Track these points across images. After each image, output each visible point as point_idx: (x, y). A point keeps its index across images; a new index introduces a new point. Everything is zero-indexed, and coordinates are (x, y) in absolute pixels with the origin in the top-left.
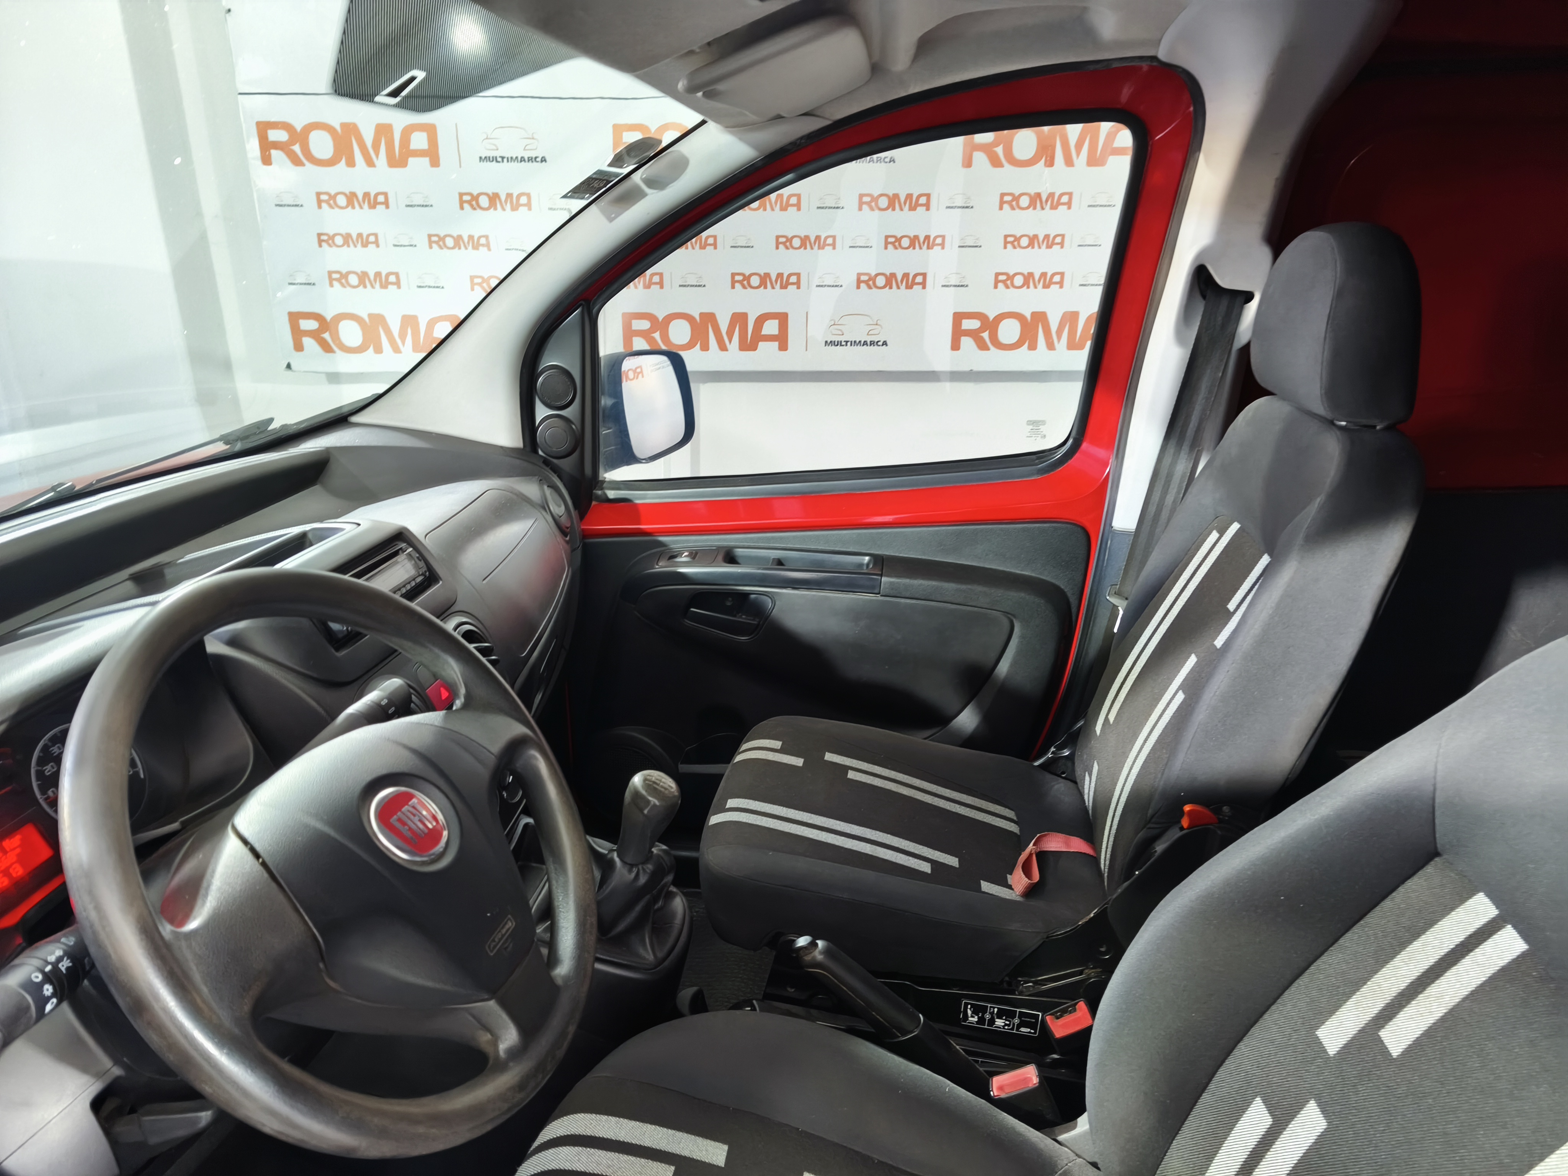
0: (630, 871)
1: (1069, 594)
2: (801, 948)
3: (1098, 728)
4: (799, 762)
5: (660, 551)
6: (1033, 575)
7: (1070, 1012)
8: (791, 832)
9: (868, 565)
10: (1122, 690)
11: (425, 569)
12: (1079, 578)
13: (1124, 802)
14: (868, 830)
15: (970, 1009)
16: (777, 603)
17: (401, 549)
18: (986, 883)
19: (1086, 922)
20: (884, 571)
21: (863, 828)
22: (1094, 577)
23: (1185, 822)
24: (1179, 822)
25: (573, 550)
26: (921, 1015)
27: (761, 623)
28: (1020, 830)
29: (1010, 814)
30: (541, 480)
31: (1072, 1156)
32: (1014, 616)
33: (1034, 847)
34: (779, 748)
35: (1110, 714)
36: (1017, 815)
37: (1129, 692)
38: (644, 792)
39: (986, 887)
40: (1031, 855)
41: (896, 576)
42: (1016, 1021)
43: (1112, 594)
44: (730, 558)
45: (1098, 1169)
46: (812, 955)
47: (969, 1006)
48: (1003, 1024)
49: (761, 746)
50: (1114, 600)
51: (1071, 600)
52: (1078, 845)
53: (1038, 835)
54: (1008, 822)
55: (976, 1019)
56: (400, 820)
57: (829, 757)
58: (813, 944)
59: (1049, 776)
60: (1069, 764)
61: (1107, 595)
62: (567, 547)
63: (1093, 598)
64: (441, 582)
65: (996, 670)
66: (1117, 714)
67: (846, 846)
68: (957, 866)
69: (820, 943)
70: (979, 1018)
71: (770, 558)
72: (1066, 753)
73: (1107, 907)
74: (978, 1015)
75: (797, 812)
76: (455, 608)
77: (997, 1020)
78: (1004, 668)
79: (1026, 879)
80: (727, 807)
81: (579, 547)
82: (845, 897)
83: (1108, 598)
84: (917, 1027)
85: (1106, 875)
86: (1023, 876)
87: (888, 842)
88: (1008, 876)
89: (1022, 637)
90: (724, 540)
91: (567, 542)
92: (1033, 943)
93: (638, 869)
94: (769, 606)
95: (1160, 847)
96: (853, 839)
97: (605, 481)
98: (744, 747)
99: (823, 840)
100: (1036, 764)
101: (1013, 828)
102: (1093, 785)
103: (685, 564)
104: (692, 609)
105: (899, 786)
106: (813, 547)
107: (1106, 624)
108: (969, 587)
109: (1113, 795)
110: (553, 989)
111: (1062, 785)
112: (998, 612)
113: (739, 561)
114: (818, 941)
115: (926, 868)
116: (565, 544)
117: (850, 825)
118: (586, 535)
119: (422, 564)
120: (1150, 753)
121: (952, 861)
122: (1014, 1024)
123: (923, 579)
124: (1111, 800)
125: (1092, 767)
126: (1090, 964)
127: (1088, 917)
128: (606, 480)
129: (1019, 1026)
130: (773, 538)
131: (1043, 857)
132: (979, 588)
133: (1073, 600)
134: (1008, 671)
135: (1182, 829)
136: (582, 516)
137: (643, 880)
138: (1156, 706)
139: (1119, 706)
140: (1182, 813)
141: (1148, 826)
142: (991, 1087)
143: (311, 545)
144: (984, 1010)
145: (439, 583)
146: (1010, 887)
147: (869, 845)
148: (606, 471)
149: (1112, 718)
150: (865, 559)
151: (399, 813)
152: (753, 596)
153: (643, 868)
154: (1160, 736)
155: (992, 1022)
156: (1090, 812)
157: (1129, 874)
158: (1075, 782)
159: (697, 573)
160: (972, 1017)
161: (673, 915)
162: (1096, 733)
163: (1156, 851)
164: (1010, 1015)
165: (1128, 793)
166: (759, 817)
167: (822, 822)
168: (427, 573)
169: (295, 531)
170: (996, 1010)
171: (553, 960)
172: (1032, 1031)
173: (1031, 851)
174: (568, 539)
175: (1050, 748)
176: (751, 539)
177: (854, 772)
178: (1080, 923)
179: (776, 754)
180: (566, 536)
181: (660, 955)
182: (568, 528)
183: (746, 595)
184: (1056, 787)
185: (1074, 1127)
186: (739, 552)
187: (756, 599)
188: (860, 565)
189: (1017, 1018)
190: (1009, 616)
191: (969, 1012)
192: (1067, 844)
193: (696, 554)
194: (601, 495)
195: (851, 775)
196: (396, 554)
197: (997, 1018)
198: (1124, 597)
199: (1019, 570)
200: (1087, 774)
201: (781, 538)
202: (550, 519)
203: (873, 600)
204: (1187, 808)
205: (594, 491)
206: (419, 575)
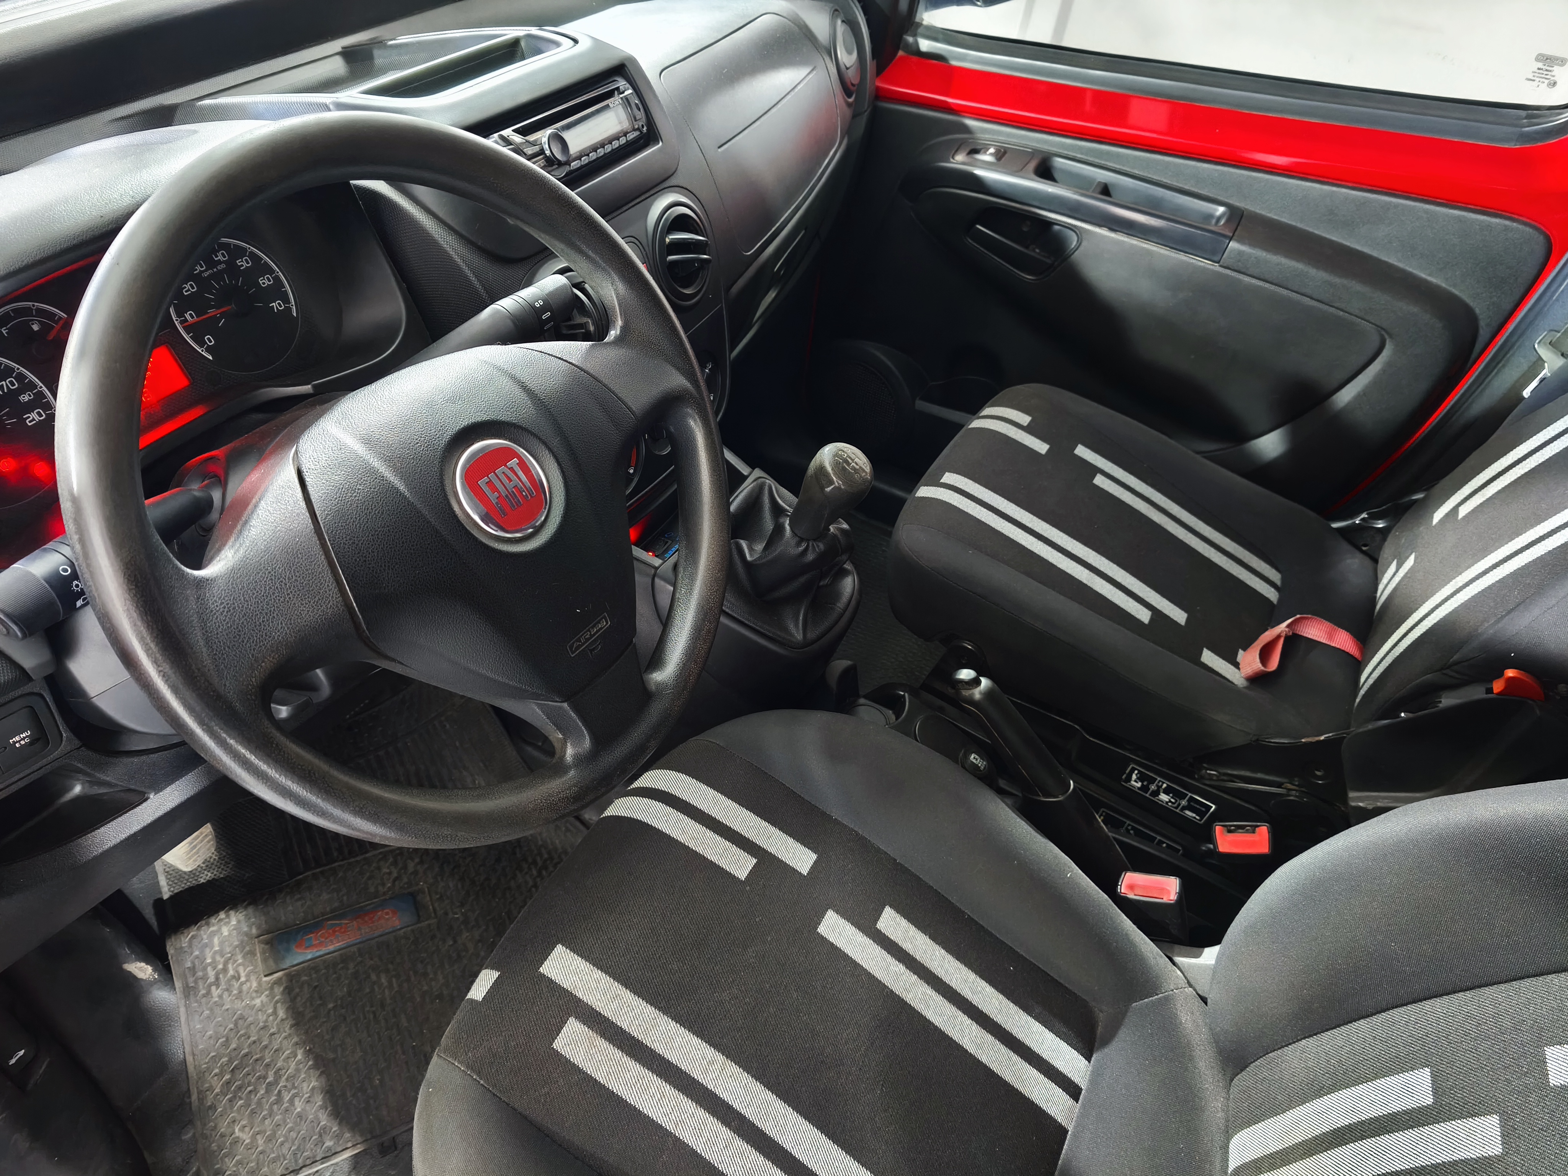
0: (798, 544)
1: (1482, 324)
2: (961, 681)
3: (1438, 515)
4: (1042, 447)
5: (963, 139)
6: (1444, 285)
7: (1247, 831)
8: (1003, 531)
9: (1219, 219)
10: (1495, 483)
11: (643, 121)
12: (1507, 306)
13: (1427, 628)
14: (1094, 553)
15: (1136, 775)
16: (1083, 244)
17: (618, 89)
18: (1209, 652)
19: (1311, 743)
20: (1236, 233)
21: (1088, 549)
22: (1530, 310)
23: (1498, 686)
24: (1491, 681)
25: (855, 116)
26: (1071, 782)
27: (1056, 263)
28: (1279, 600)
29: (1275, 576)
30: (836, 10)
31: (1182, 982)
32: (1391, 336)
33: (1287, 629)
34: (1025, 424)
35: (1462, 506)
36: (1283, 580)
37: (1503, 488)
38: (829, 469)
39: (1208, 657)
40: (1278, 637)
41: (1252, 244)
42: (1184, 803)
43: (1545, 344)
44: (1045, 171)
45: (1206, 1003)
46: (970, 692)
47: (1136, 772)
48: (1167, 800)
49: (1006, 416)
50: (1544, 353)
51: (1481, 332)
52: (1343, 641)
53: (1298, 616)
54: (1268, 586)
55: (1139, 785)
56: (490, 483)
57: (1082, 451)
58: (976, 682)
59: (1345, 546)
60: (1378, 538)
61: (1537, 341)
62: (848, 112)
63: (1515, 338)
64: (661, 143)
65: (1334, 397)
66: (1472, 510)
67: (1059, 566)
68: (1183, 623)
69: (985, 682)
70: (1142, 785)
71: (1095, 180)
72: (1380, 525)
73: (1345, 737)
74: (1142, 782)
75: (1018, 509)
76: (673, 181)
77: (1162, 794)
78: (1345, 396)
79: (1260, 665)
80: (942, 481)
81: (865, 111)
82: (1036, 625)
83: (1536, 346)
84: (1062, 794)
85: (1362, 692)
86: (1258, 660)
87: (1110, 574)
88: (1241, 652)
89: (1389, 364)
90: (1046, 142)
91: (849, 105)
92: (1239, 740)
93: (808, 546)
94: (1072, 244)
95: (1447, 701)
96: (1072, 559)
97: (922, 24)
98: (987, 411)
99: (1036, 551)
100: (1335, 525)
101: (1272, 595)
102: (1397, 579)
103: (987, 165)
104: (979, 227)
105: (1151, 508)
106: (1156, 177)
107: (1515, 378)
108: (1345, 281)
109: (1417, 609)
110: (646, 695)
111: (1357, 561)
112: (1370, 325)
113: (1056, 175)
114: (981, 678)
115: (1144, 616)
116: (845, 108)
117: (1075, 541)
118: (880, 95)
119: (641, 115)
120: (1493, 585)
121: (1179, 616)
122: (1179, 805)
123: (1286, 257)
124: (1412, 613)
125: (1408, 557)
126: (1296, 779)
127: (1317, 739)
128: (925, 23)
129: (1184, 808)
130: (1108, 153)
131: (1293, 641)
132: (1356, 286)
133: (1484, 333)
134: (1349, 404)
135: (1490, 691)
136: (880, 70)
137: (810, 557)
138: (1532, 526)
139: (1481, 502)
140: (1501, 674)
141: (1444, 672)
142: (1121, 881)
143: (523, 58)
144: (1152, 781)
145: (659, 143)
146: (1237, 665)
147: (1087, 571)
148: (926, 9)
149: (1463, 511)
150: (1217, 210)
151: (491, 475)
152: (1057, 227)
153: (813, 544)
154: (1519, 569)
155: (1156, 793)
156: (1378, 607)
157: (1391, 711)
158: (1375, 561)
159: (996, 182)
160: (1135, 781)
161: (837, 595)
162: (1432, 521)
163: (1440, 702)
164: (1179, 795)
165: (1437, 619)
166: (973, 504)
167: (1042, 529)
168: (645, 129)
169: (511, 33)
170: (1165, 785)
171: (656, 660)
172: (1198, 818)
173: (1280, 633)
174: (851, 100)
175: (1362, 512)
176: (1080, 149)
177: (1103, 478)
178: (1303, 740)
179: (1020, 431)
180: (849, 96)
181: (811, 635)
182: (853, 85)
183: (1048, 224)
184: (1349, 561)
185: (1198, 956)
186: (1059, 162)
187: (1060, 231)
188: (1209, 217)
189: (1186, 800)
190: (1383, 333)
191: (1134, 777)
192: (1330, 636)
193: (1005, 153)
194: (912, 44)
195: (1099, 481)
196: (609, 95)
197: (1164, 793)
198: (1560, 351)
199: (1425, 274)
200: (1395, 562)
201: (1118, 155)
202: (833, 70)
203: (1208, 269)
204: (1510, 673)
205: (905, 36)
206: (634, 130)
